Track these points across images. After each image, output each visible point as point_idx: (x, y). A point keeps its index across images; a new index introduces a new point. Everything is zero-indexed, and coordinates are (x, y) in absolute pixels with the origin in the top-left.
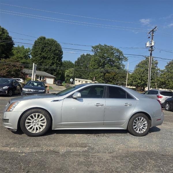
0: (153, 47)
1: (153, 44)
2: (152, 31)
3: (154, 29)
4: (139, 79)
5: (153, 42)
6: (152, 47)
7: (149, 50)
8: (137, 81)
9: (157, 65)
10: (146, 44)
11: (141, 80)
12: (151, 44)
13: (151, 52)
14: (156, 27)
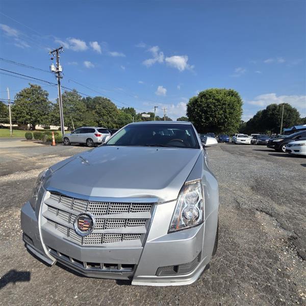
0: (61, 74)
1: (60, 69)
2: (57, 51)
3: (60, 49)
4: (27, 114)
5: (60, 66)
6: (58, 72)
7: (57, 77)
8: (23, 117)
9: (48, 97)
10: (50, 67)
11: (31, 115)
12: (58, 69)
13: (59, 79)
14: (62, 48)
